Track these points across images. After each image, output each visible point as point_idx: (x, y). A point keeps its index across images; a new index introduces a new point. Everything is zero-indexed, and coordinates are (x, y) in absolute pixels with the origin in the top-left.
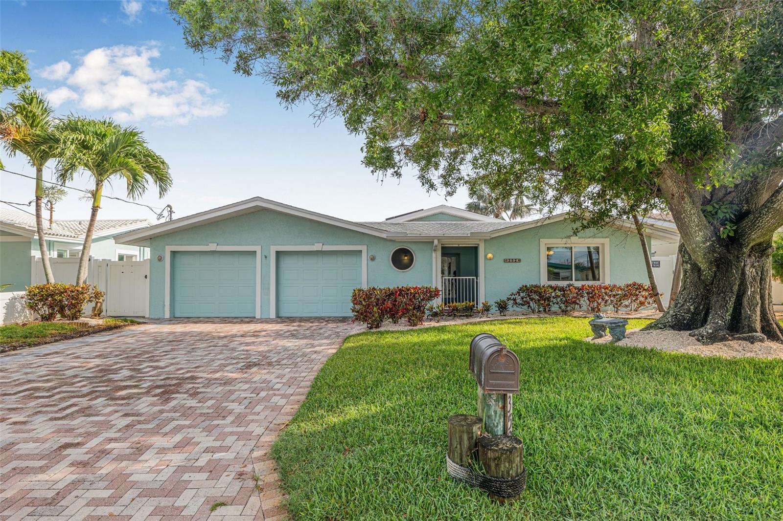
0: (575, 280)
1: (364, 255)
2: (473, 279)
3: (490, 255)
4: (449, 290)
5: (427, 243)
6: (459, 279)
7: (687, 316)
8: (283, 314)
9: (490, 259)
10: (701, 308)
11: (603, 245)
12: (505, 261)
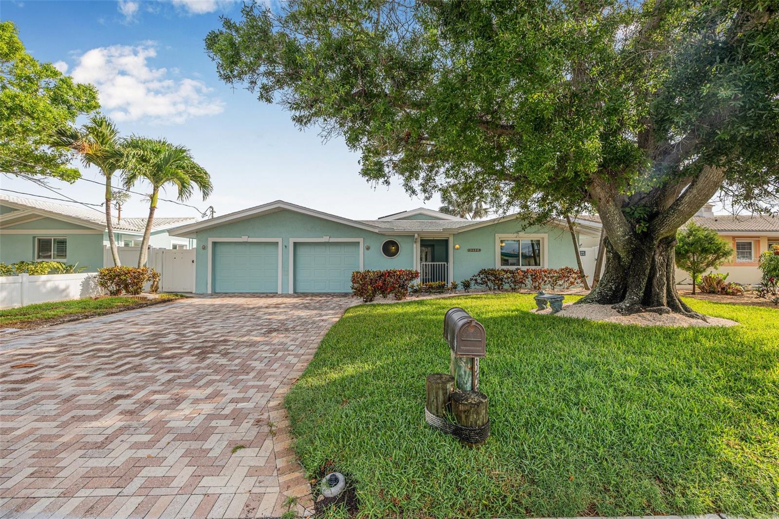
0: (522, 265)
1: (361, 245)
2: (444, 264)
3: (457, 246)
4: (426, 273)
5: (410, 236)
6: (434, 264)
7: (610, 293)
8: (299, 290)
9: (457, 249)
10: (621, 286)
11: (543, 238)
12: (469, 250)
